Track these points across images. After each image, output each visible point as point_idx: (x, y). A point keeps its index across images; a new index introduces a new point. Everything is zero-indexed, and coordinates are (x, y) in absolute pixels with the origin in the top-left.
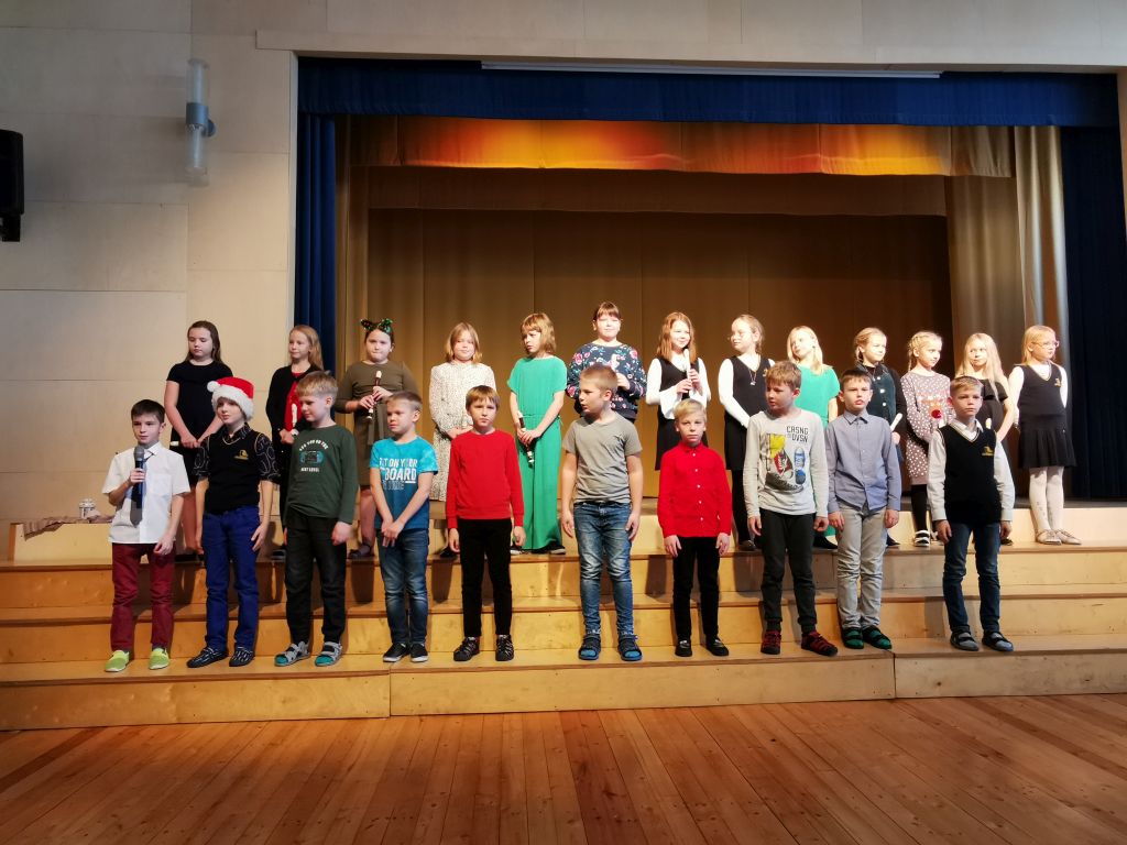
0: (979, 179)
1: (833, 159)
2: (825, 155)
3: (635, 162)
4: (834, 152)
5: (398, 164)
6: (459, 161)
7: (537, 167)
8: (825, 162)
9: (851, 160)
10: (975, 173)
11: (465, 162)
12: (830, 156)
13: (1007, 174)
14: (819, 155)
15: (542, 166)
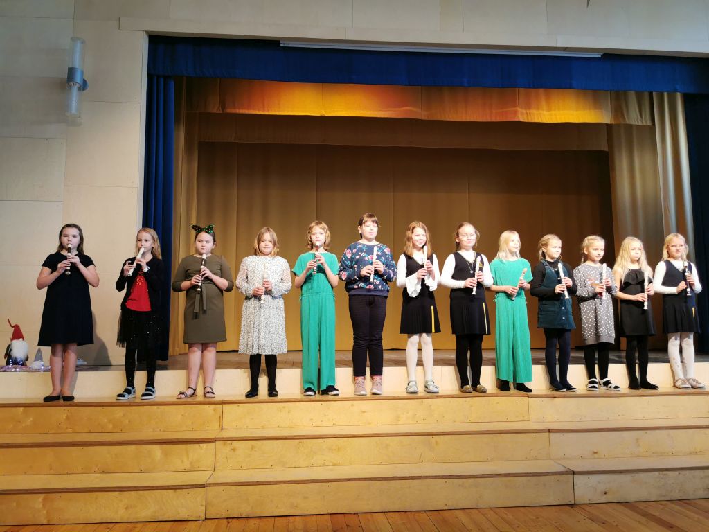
0: (631, 126)
1: (528, 111)
2: (522, 108)
3: (388, 112)
4: (528, 107)
5: (220, 111)
6: (264, 110)
7: (319, 115)
8: (522, 114)
9: (541, 112)
10: (628, 122)
11: (268, 110)
12: (525, 109)
13: (649, 124)
14: (518, 109)
15: (322, 114)
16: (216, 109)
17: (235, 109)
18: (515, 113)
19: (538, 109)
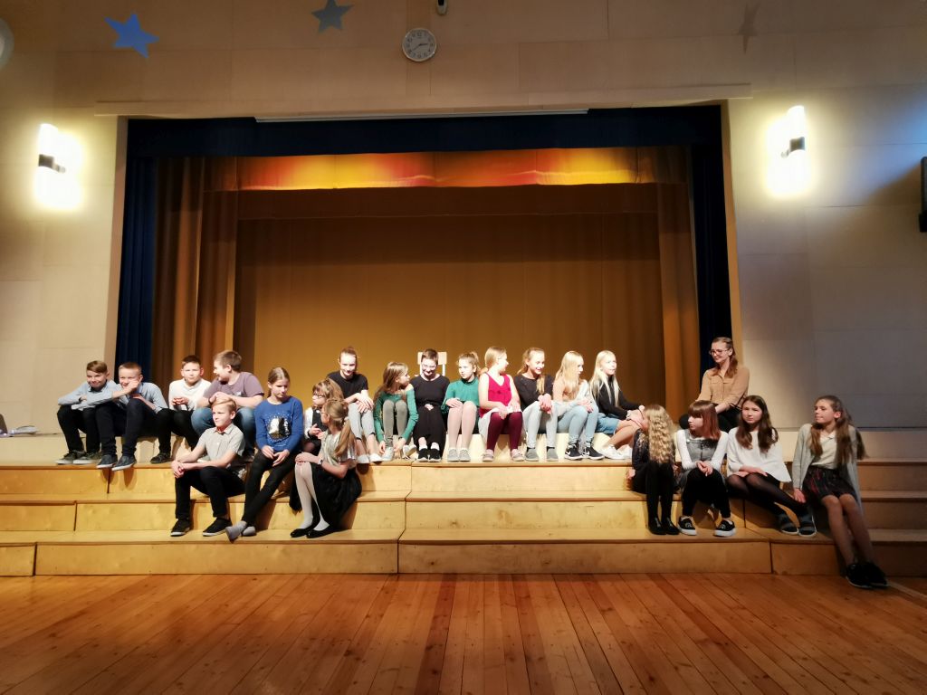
1: (547, 174)
2: (540, 171)
3: (403, 181)
4: (547, 169)
5: (237, 189)
6: (278, 185)
7: (330, 188)
8: (541, 177)
9: (560, 173)
11: (282, 186)
12: (544, 171)
14: (535, 171)
15: (334, 187)
16: (233, 188)
17: (249, 184)
18: (533, 176)
19: (557, 170)
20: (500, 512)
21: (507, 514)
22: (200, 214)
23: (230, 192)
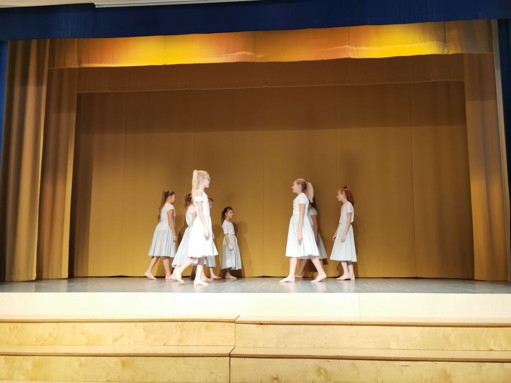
1: (358, 48)
2: (352, 46)
3: (225, 57)
4: (358, 44)
5: (77, 67)
6: (114, 63)
7: (162, 64)
8: (353, 51)
9: (371, 48)
11: (118, 63)
12: (356, 46)
14: (347, 46)
15: (165, 64)
16: (74, 65)
17: (89, 63)
18: (345, 50)
19: (367, 45)
20: (319, 369)
21: (325, 370)
22: (44, 88)
23: (70, 69)
